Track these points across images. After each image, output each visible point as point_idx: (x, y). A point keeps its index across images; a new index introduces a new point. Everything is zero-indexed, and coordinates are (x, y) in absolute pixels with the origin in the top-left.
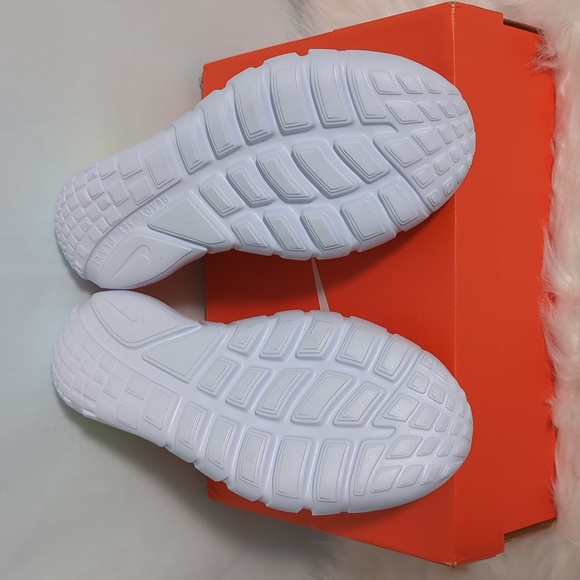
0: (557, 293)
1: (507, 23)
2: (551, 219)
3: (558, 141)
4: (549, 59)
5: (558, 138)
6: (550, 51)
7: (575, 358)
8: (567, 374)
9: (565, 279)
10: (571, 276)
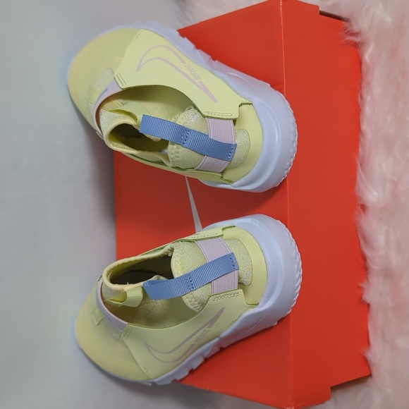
0: (367, 204)
1: (322, 13)
2: (360, 152)
3: (364, 95)
4: (354, 34)
5: (364, 93)
6: (356, 28)
7: (382, 253)
8: (375, 264)
9: (373, 194)
10: (377, 191)
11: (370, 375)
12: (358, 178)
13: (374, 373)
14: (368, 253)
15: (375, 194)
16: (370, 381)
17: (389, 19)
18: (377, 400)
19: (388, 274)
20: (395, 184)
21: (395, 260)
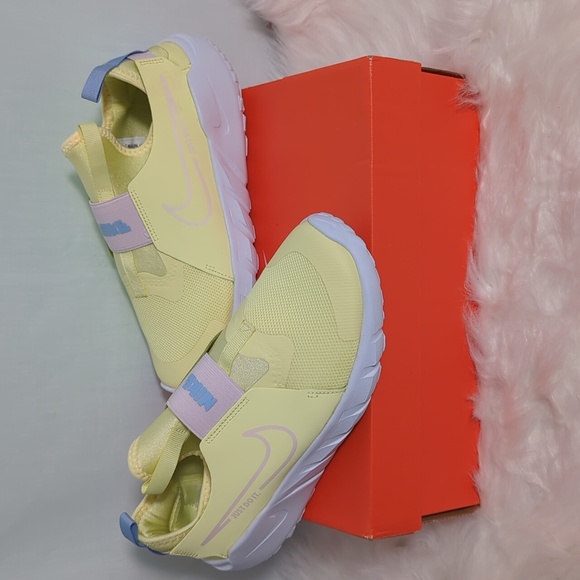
0: (479, 301)
1: (425, 70)
2: (475, 236)
3: (481, 168)
4: (472, 96)
5: (480, 165)
6: (474, 89)
7: (493, 359)
8: (486, 373)
9: (486, 289)
10: (491, 286)
11: (479, 505)
12: (469, 269)
13: (483, 502)
14: (477, 359)
15: (488, 288)
16: (477, 511)
17: (509, 79)
18: (484, 534)
19: (499, 384)
20: (510, 277)
21: (506, 368)
